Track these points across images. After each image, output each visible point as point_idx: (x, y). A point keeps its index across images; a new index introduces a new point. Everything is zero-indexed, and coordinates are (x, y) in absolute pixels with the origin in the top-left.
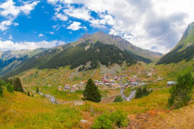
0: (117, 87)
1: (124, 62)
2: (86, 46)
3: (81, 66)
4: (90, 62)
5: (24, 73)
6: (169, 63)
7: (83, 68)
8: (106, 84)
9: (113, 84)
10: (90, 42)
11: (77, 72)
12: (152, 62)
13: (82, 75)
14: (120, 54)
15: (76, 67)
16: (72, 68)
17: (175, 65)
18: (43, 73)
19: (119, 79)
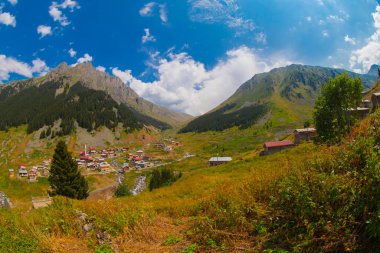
0: (108, 171)
1: (120, 125)
3: (45, 128)
4: (60, 121)
6: (205, 130)
7: (48, 134)
8: (90, 164)
9: (101, 165)
10: (65, 82)
11: (37, 141)
12: (170, 127)
13: (45, 146)
14: (115, 109)
15: (37, 129)
16: (29, 132)
17: (218, 134)
19: (111, 156)
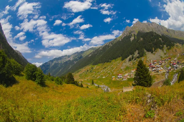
0: (162, 72)
1: (165, 46)
2: (131, 37)
3: (130, 56)
4: (137, 51)
5: (80, 70)
7: (132, 59)
8: (154, 69)
9: (159, 69)
10: (132, 34)
11: (128, 63)
13: (132, 64)
14: (160, 39)
15: (126, 57)
16: (123, 60)
18: (98, 67)
19: (163, 64)
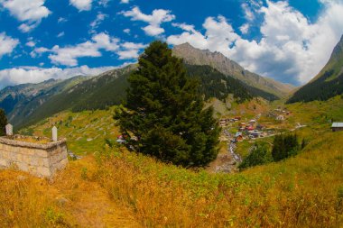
5: (47, 119)
6: (311, 100)
12: (277, 98)
14: (222, 81)
17: (323, 103)
18: (81, 118)
